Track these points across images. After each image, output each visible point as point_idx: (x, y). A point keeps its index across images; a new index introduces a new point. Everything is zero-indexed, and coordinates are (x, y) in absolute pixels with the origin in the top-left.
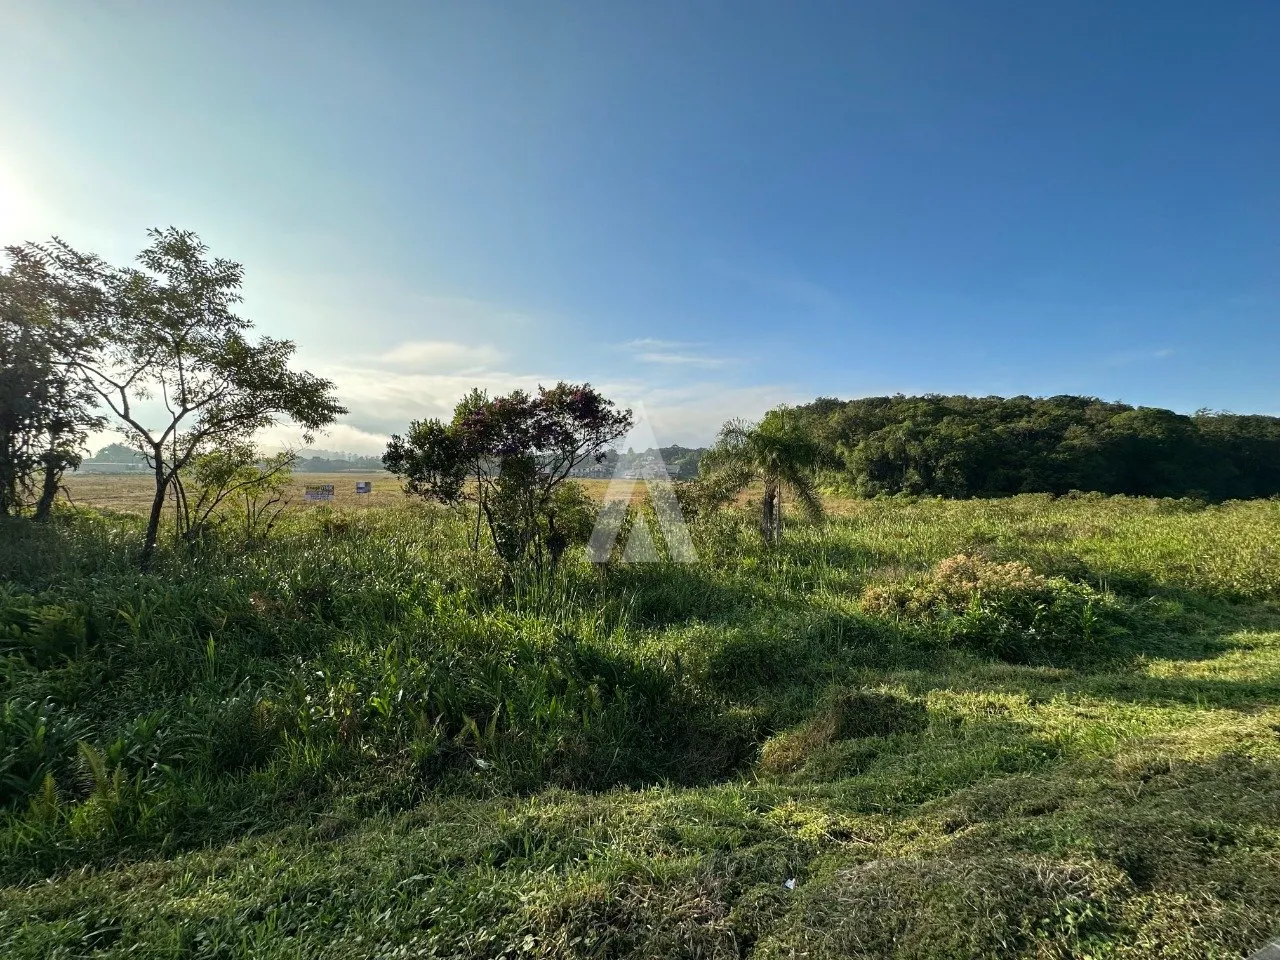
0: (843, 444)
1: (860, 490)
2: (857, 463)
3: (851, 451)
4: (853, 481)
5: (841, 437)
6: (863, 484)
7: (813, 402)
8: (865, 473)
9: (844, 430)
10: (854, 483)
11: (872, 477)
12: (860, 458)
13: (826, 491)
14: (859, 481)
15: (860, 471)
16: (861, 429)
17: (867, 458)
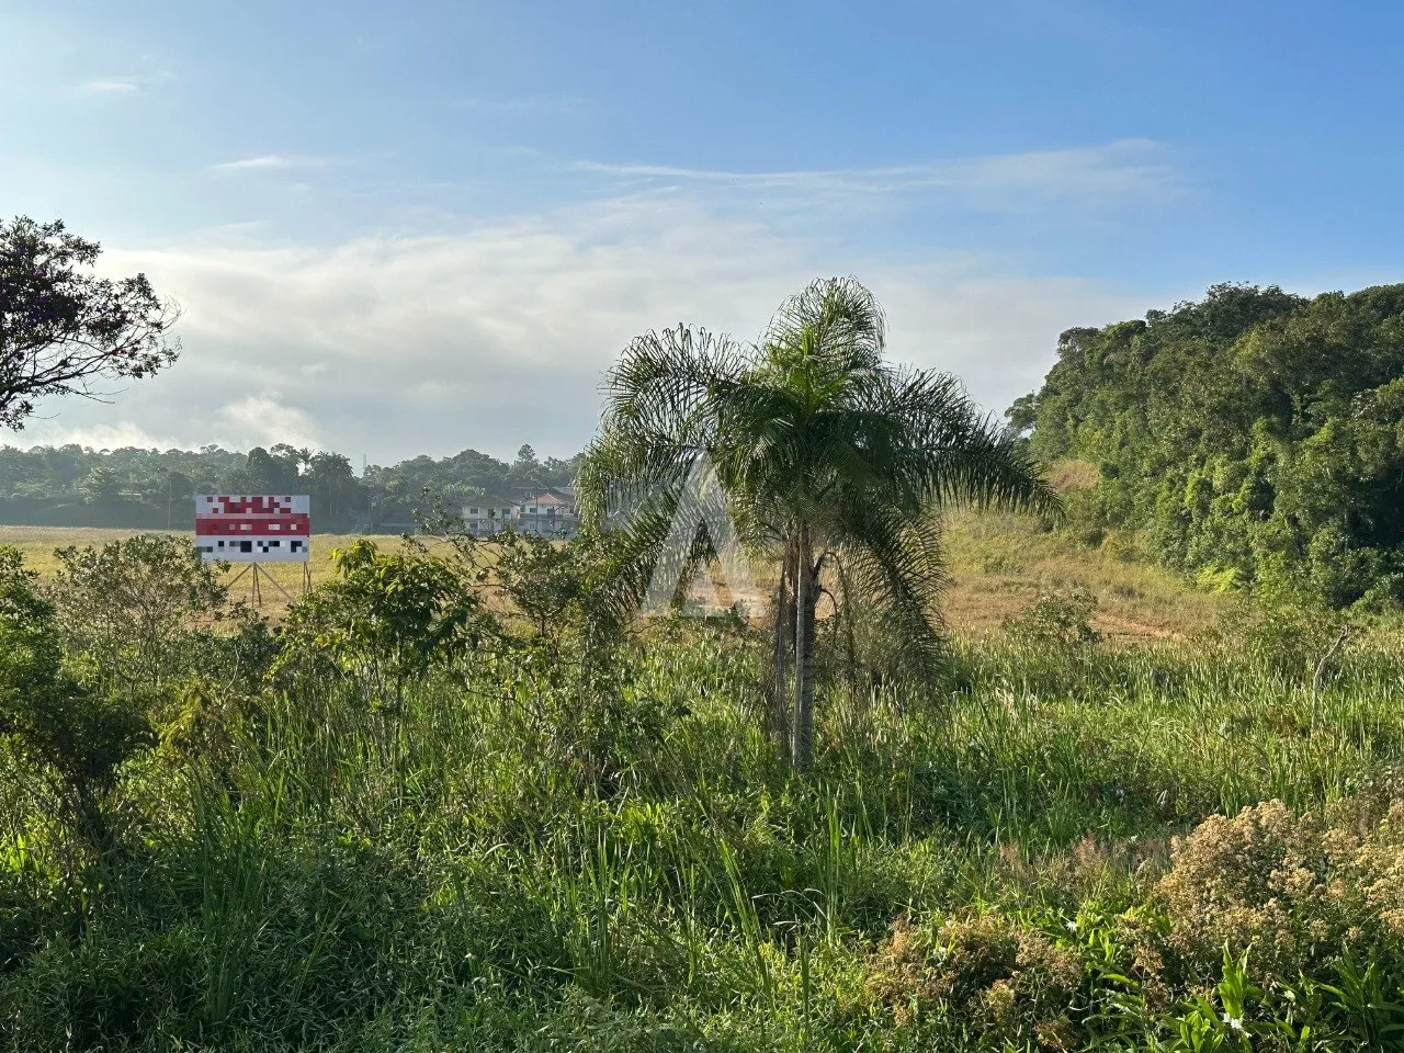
0: (1270, 429)
1: (1319, 574)
2: (1308, 489)
3: (1294, 453)
4: (1298, 546)
5: (1267, 407)
6: (1326, 558)
7: (1200, 298)
8: (1334, 523)
9: (1276, 384)
10: (1303, 555)
11: (1358, 534)
12: (1319, 477)
13: (1217, 578)
14: (1315, 546)
15: (1319, 517)
16: (1327, 384)
17: (1339, 475)
